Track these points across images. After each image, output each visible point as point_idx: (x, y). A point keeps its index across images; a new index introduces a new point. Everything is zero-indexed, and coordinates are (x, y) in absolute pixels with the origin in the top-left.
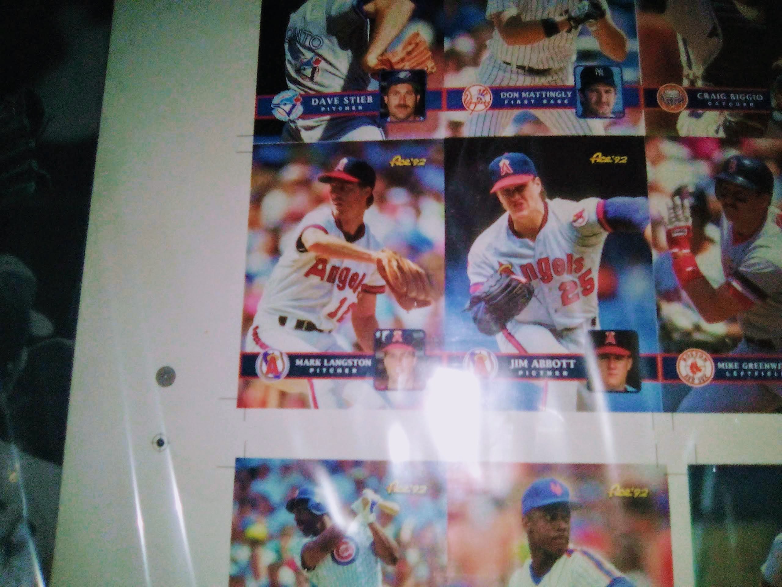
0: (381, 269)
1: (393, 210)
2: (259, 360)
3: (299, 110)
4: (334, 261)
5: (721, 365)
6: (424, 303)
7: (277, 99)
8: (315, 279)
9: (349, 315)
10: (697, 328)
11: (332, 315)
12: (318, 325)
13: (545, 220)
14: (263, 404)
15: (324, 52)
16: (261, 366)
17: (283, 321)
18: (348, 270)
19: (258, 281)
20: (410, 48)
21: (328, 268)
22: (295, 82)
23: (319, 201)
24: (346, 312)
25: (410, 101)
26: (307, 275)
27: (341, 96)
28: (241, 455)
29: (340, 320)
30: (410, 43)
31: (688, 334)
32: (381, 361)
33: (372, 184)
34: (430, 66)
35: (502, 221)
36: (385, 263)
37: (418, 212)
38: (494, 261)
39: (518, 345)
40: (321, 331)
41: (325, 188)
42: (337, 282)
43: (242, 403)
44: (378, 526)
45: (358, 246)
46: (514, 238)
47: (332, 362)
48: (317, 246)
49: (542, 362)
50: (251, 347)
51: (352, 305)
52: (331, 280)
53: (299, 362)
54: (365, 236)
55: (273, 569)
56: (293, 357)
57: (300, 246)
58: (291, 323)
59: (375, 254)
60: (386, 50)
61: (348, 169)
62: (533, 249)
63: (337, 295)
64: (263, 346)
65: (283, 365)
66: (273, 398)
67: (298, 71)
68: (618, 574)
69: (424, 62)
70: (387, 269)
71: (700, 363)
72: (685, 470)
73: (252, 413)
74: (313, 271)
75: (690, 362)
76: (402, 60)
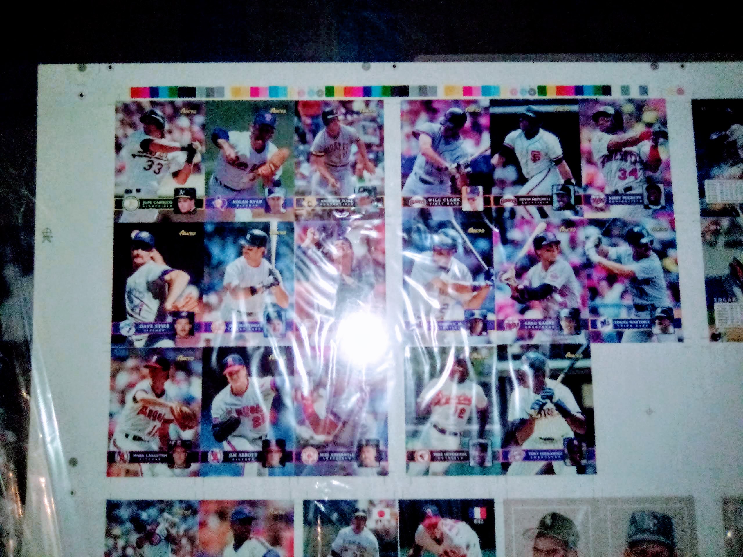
0: (172, 411)
1: (178, 383)
2: (116, 455)
3: (133, 330)
4: (151, 407)
5: (321, 455)
6: (191, 428)
7: (122, 324)
8: (142, 416)
9: (158, 433)
10: (312, 438)
11: (149, 433)
12: (143, 437)
13: (247, 388)
14: (118, 475)
15: (145, 300)
16: (117, 458)
17: (127, 436)
18: (157, 412)
19: (115, 417)
20: (187, 300)
21: (148, 411)
22: (131, 316)
23: (143, 377)
24: (156, 432)
25: (187, 327)
26: (138, 413)
27: (154, 324)
28: (109, 498)
29: (154, 435)
30: (187, 298)
31: (307, 441)
32: (172, 455)
33: (168, 369)
34: (196, 310)
35: (228, 389)
36: (174, 408)
37: (190, 384)
38: (224, 407)
39: (232, 447)
40: (145, 441)
41: (146, 371)
42: (152, 417)
43: (109, 474)
44: (169, 529)
45: (161, 400)
46: (233, 396)
47: (150, 456)
48: (143, 400)
49: (243, 454)
50: (112, 448)
51: (159, 429)
52: (149, 416)
53: (135, 456)
54: (165, 395)
55: (124, 549)
56: (132, 453)
57: (135, 400)
58: (130, 437)
59: (170, 404)
60: (176, 301)
61: (157, 361)
62: (241, 402)
63: (152, 424)
64: (118, 448)
65: (127, 457)
66: (123, 472)
67: (132, 310)
68: (271, 547)
69: (193, 308)
70: (175, 412)
71: (312, 454)
72: (301, 503)
73: (114, 479)
74: (141, 412)
75: (307, 454)
76: (183, 306)
